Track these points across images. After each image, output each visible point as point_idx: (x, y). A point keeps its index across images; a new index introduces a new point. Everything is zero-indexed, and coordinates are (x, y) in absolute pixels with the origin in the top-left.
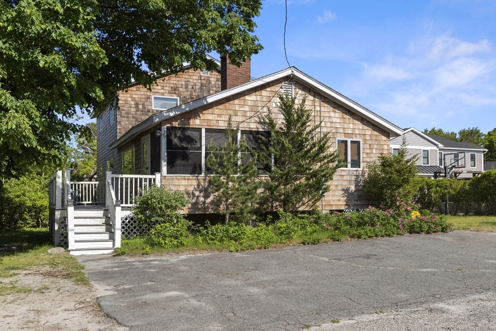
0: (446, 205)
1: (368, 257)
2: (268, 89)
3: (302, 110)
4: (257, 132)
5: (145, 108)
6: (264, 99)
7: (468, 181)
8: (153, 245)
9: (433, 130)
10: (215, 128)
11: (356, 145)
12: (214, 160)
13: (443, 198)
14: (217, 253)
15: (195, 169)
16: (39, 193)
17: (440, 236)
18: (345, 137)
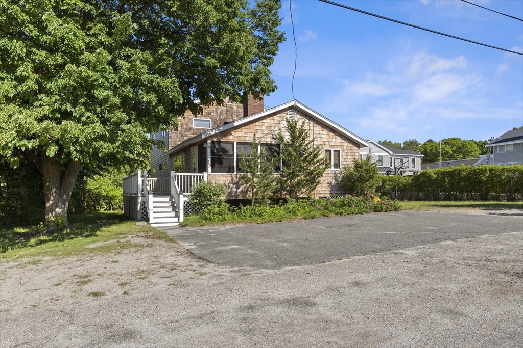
0: (395, 193)
1: (350, 226)
2: (278, 115)
3: (302, 130)
4: (271, 145)
5: (188, 127)
6: (276, 122)
7: (411, 178)
8: (206, 219)
9: (385, 141)
10: (243, 141)
11: (337, 153)
12: (245, 163)
13: (393, 189)
14: (249, 224)
15: (230, 170)
16: (110, 186)
17: (394, 213)
18: (330, 147)
